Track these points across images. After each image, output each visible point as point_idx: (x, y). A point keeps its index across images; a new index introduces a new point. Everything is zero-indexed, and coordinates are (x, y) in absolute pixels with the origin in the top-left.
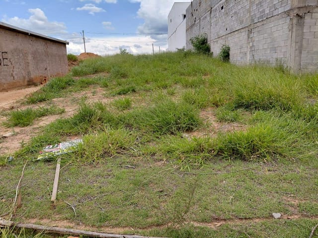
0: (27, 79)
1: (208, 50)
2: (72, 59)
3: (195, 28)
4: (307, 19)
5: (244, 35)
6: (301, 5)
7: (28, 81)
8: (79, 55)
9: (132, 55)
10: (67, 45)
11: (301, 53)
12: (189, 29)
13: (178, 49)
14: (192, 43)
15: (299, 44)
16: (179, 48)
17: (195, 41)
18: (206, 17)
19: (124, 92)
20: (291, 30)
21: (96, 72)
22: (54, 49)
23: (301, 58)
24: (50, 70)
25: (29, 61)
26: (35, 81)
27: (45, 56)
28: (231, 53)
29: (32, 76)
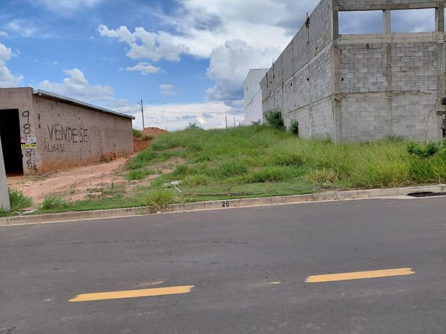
0: (100, 156)
1: (281, 124)
2: (136, 134)
3: (271, 101)
4: (344, 102)
5: (306, 111)
6: (338, 92)
7: (101, 157)
8: (143, 130)
9: (203, 130)
10: (133, 120)
11: (341, 128)
12: (265, 100)
13: (254, 123)
14: (266, 116)
15: (339, 121)
16: (255, 121)
17: (269, 115)
18: (279, 91)
19: (201, 160)
20: (333, 111)
21: (173, 146)
22: (122, 124)
23: (341, 132)
24: (118, 146)
25: (102, 138)
26: (106, 158)
27: (114, 132)
28: (299, 127)
29: (104, 153)
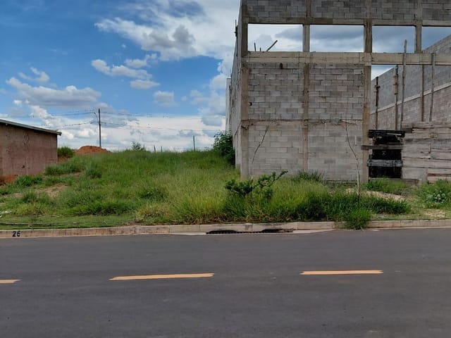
4: (251, 130)
6: (246, 118)
8: (79, 148)
15: (245, 153)
22: (38, 141)
24: (29, 168)
25: (3, 156)
27: (25, 150)
